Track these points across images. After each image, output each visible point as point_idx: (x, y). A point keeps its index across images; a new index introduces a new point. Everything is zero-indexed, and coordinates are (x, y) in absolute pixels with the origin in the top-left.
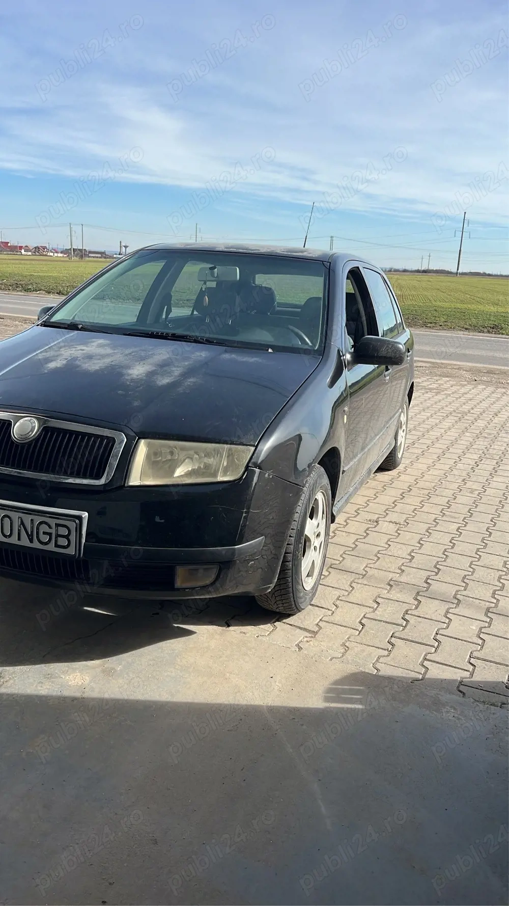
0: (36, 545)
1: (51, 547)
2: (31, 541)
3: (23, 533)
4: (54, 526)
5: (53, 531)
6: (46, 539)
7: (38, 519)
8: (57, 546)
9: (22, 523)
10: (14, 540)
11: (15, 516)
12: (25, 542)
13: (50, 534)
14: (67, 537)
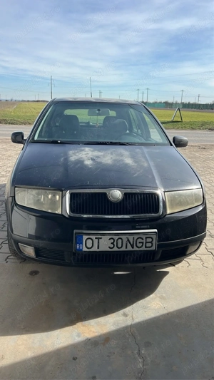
0: (136, 249)
1: (143, 248)
2: (133, 248)
3: (129, 244)
4: (144, 239)
5: (144, 241)
6: (140, 245)
7: (136, 237)
8: (146, 247)
9: (128, 240)
10: (124, 249)
11: (124, 238)
12: (130, 248)
13: (143, 243)
14: (151, 242)
